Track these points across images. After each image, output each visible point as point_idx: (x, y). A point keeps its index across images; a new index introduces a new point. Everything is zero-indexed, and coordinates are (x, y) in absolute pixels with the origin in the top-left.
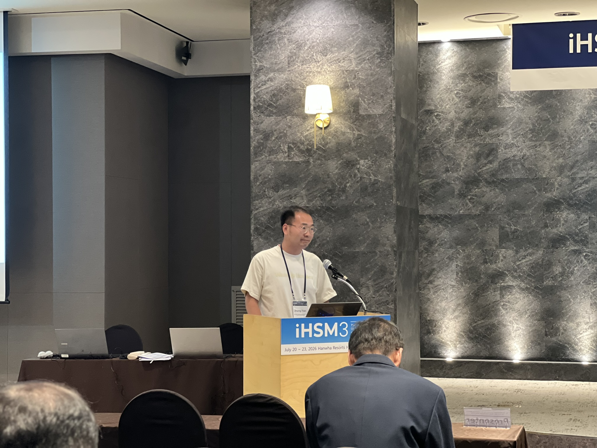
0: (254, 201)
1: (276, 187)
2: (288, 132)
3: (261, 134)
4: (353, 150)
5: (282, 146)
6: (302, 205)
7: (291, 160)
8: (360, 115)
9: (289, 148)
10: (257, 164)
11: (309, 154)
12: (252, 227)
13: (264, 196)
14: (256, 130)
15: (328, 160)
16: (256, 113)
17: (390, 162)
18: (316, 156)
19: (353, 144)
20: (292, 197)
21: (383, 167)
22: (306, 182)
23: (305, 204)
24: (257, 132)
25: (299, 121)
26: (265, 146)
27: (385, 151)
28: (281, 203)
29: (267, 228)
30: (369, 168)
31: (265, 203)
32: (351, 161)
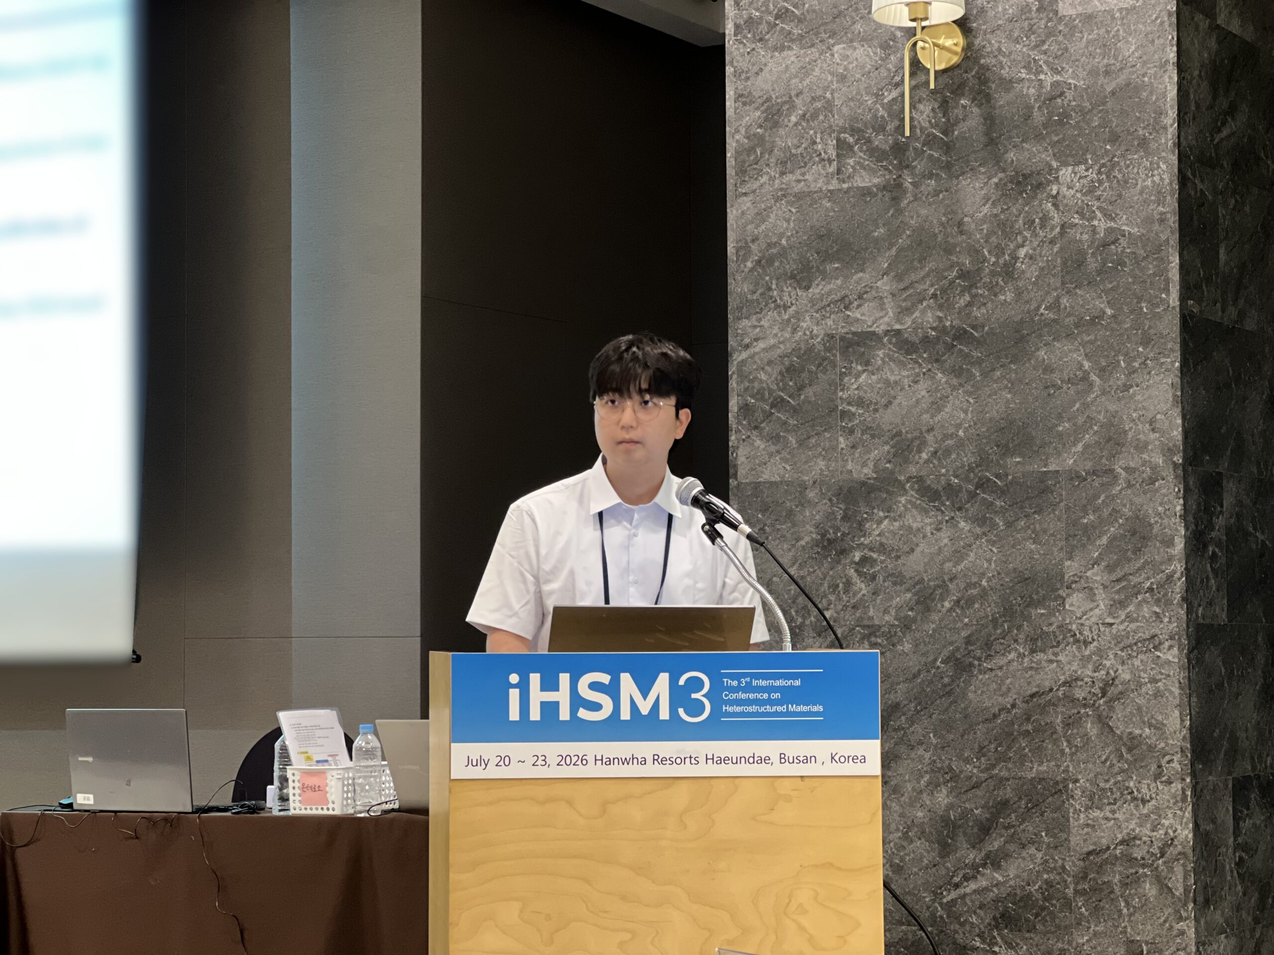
0: (739, 319)
1: (802, 272)
2: (836, 95)
3: (757, 109)
4: (1039, 137)
5: (818, 140)
6: (880, 328)
7: (845, 186)
8: (1061, 19)
9: (841, 144)
10: (746, 203)
11: (900, 163)
12: (734, 404)
13: (766, 305)
14: (741, 96)
15: (957, 178)
16: (741, 43)
17: (1159, 167)
18: (920, 166)
19: (1038, 117)
20: (851, 303)
21: (1137, 184)
22: (894, 251)
23: (888, 324)
24: (744, 104)
25: (871, 58)
26: (768, 146)
27: (1141, 132)
28: (818, 324)
29: (778, 403)
30: (1091, 190)
31: (771, 327)
32: (1030, 175)
